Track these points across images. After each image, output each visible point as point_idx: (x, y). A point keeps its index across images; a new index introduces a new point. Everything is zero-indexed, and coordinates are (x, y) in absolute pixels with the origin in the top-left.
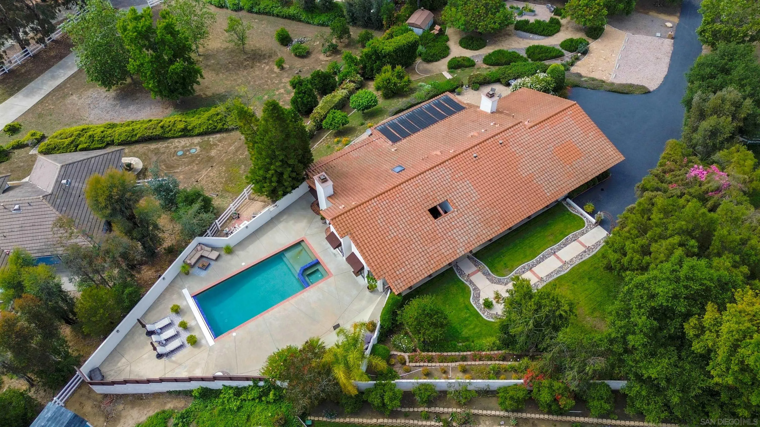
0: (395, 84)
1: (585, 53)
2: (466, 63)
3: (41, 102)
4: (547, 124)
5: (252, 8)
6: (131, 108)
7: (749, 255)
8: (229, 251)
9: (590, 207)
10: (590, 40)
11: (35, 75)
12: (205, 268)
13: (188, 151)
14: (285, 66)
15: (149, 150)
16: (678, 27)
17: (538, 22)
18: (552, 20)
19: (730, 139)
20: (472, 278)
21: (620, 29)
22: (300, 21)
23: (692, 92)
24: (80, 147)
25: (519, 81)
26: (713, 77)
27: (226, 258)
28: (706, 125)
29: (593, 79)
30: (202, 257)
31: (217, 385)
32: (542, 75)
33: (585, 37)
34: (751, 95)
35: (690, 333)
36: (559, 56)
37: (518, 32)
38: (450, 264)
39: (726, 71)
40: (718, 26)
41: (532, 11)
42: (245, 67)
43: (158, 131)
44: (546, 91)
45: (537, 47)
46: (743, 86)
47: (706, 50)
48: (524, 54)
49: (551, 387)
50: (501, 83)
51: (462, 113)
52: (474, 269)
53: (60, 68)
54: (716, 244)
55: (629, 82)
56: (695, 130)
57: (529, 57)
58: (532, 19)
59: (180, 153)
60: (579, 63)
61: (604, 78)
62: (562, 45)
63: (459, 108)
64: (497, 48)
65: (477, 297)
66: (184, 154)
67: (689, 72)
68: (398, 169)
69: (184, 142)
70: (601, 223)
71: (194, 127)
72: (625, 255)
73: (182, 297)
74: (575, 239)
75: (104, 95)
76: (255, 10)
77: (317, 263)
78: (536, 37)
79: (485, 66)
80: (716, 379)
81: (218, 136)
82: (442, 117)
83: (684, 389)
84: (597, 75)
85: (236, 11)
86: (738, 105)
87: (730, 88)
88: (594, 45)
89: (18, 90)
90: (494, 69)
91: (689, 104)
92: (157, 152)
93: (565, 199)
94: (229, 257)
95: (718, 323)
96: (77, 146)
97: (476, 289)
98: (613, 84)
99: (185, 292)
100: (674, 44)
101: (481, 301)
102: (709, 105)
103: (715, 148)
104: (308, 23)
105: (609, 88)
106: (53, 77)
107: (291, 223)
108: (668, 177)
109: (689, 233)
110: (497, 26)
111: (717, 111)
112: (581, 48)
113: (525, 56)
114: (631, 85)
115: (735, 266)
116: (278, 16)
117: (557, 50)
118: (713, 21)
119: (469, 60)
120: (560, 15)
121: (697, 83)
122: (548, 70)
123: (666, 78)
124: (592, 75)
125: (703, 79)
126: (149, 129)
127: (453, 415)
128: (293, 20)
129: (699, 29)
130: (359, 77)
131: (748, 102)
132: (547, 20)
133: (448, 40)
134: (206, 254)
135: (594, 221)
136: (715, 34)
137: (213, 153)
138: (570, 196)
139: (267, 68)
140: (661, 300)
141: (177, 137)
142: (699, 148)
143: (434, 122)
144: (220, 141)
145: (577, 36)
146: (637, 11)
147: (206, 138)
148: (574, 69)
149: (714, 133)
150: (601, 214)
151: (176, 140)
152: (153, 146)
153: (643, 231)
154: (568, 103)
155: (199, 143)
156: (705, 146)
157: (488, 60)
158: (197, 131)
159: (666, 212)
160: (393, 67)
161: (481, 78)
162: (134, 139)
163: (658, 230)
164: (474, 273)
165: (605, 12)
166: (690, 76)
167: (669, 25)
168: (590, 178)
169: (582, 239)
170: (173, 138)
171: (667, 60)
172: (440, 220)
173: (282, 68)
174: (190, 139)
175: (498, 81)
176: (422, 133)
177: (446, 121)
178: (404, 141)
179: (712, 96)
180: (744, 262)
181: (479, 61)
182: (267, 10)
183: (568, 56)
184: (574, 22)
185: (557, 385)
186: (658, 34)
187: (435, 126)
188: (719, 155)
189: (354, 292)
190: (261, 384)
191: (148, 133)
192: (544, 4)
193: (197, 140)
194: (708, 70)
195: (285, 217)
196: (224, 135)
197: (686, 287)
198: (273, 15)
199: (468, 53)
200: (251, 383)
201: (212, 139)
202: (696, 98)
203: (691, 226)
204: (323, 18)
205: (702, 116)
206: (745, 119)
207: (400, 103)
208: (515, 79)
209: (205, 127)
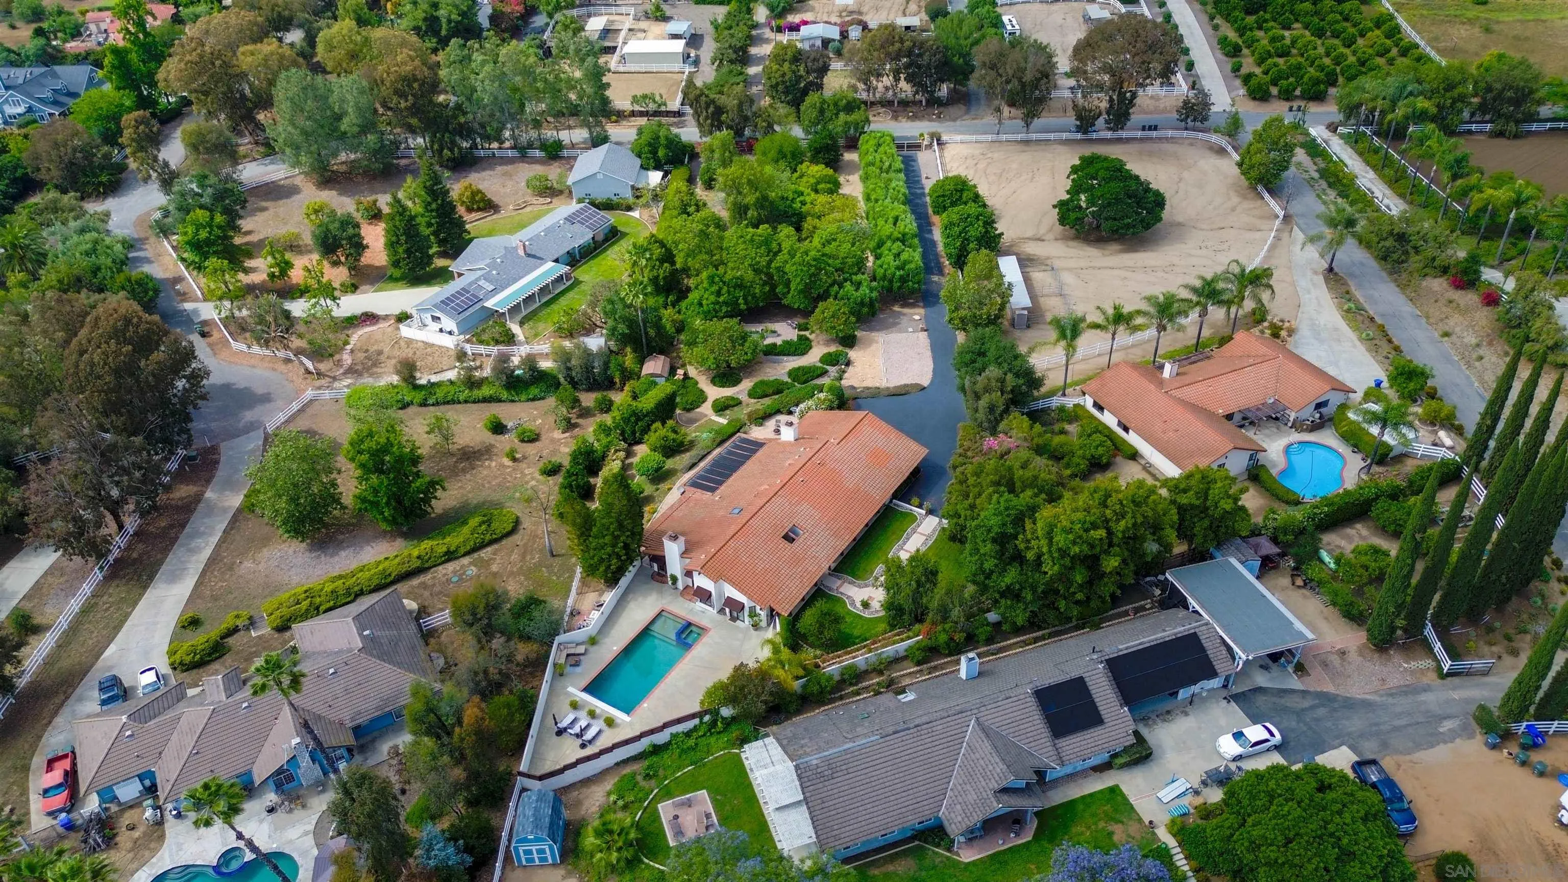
0: (674, 440)
1: (848, 364)
2: (731, 403)
3: (199, 584)
4: (851, 437)
5: (426, 400)
6: (343, 554)
7: (1043, 487)
8: (593, 641)
9: (915, 500)
10: (847, 350)
11: (159, 556)
12: (577, 664)
13: (464, 573)
14: (518, 456)
15: (413, 587)
16: (926, 318)
17: (786, 342)
18: (800, 338)
19: (1006, 411)
20: (841, 590)
21: (871, 330)
22: (500, 401)
23: (962, 379)
24: (322, 608)
25: (802, 406)
26: (974, 361)
27: (593, 649)
28: (983, 403)
29: (868, 388)
30: (568, 655)
31: (662, 738)
32: (822, 396)
33: (841, 348)
34: (1010, 370)
35: (1022, 546)
36: (824, 373)
37: (770, 357)
38: (816, 585)
39: (982, 354)
40: (962, 313)
41: (774, 332)
42: (464, 471)
43: (418, 563)
44: (832, 409)
45: (799, 368)
46: (1000, 364)
47: (961, 337)
48: (786, 379)
49: (944, 630)
50: (782, 413)
51: (765, 448)
52: (839, 582)
53: (192, 536)
54: (1018, 484)
55: (903, 382)
56: (976, 410)
57: (794, 380)
58: (779, 341)
59: (455, 579)
60: (846, 375)
61: (878, 385)
62: (821, 361)
63: (758, 445)
64: (756, 380)
65: (853, 603)
66: (461, 579)
67: (952, 361)
68: (737, 511)
69: (451, 567)
70: (930, 512)
71: (458, 547)
72: (960, 517)
73: (569, 694)
74: (914, 531)
75: (291, 551)
76: (430, 402)
77: (690, 624)
78: (791, 358)
79: (753, 401)
80: (1050, 573)
81: (489, 549)
82: (748, 458)
83: (1034, 589)
84: (869, 383)
85: (401, 409)
86: (1002, 381)
87: (992, 368)
88: (853, 354)
89: (151, 578)
90: (767, 401)
91: (963, 389)
92: (424, 586)
93: (891, 501)
94: (595, 648)
95: (1034, 532)
96: (317, 608)
97: (849, 597)
98: (888, 388)
99: (571, 689)
100: (929, 336)
101: (858, 605)
102: (979, 387)
103: (998, 422)
104: (513, 401)
105: (886, 393)
106: (193, 551)
107: (640, 599)
108: (969, 454)
109: (997, 484)
110: (749, 356)
111: (987, 390)
112: (842, 360)
113: (789, 381)
114: (906, 386)
115: (1036, 495)
116: (466, 402)
117: (817, 368)
118: (957, 309)
119: (732, 398)
120: (807, 329)
121: (963, 370)
122: (825, 389)
123: (934, 371)
124: (865, 384)
125: (967, 365)
126: (404, 563)
127: (878, 683)
128: (490, 402)
129: (947, 318)
130: (623, 445)
131: (1010, 376)
132: (795, 339)
133: (697, 383)
134: (572, 651)
135: (924, 512)
136: (962, 320)
137: (494, 568)
138: (895, 496)
139: (494, 464)
140: (996, 529)
141: (440, 564)
142: (986, 424)
143: (742, 463)
144: (494, 554)
145: (833, 349)
146: (881, 310)
147: (476, 555)
148: (845, 383)
149: (991, 409)
150: (927, 504)
151: (440, 568)
152: (415, 582)
153: (967, 496)
154: (860, 414)
155: (471, 564)
156: (990, 421)
157: (752, 394)
158: (462, 550)
159: (977, 474)
160: (664, 423)
161: (761, 413)
162: (389, 580)
163: (977, 490)
164: (841, 586)
165: (853, 319)
166: (955, 365)
167: (917, 317)
168: (907, 475)
169: (919, 530)
170: (435, 566)
171: (928, 354)
172: (796, 544)
173: (514, 460)
174: (457, 562)
175: (778, 412)
176: (735, 476)
177: (753, 459)
178: (722, 488)
179: (979, 378)
180: (1041, 491)
181: (744, 397)
182: (449, 398)
183: (833, 371)
184: (824, 337)
185: (947, 626)
186: (911, 330)
187: (745, 466)
188: (1002, 426)
189: (740, 636)
190: (707, 718)
191: (405, 568)
192: (783, 321)
193: (466, 561)
194: (968, 357)
195: (631, 596)
196: (496, 546)
197: (1008, 515)
198: (459, 402)
199: (728, 392)
200: (696, 721)
201: (486, 553)
202: (967, 383)
203: (997, 478)
204: (534, 391)
205: (977, 397)
206: (1012, 391)
207: (685, 458)
208: (797, 405)
209: (472, 543)
